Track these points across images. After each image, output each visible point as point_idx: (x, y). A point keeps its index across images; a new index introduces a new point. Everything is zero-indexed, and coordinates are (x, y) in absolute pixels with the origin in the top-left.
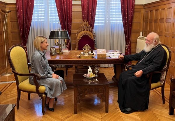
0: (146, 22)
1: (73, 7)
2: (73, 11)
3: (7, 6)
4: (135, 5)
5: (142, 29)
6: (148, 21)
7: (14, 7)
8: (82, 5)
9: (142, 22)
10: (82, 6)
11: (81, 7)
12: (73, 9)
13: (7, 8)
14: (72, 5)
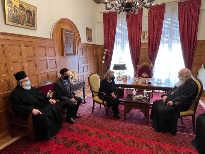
1: (142, 45)
2: (141, 48)
3: (99, 47)
4: (196, 40)
7: (103, 47)
8: (148, 43)
11: (147, 44)
14: (141, 43)
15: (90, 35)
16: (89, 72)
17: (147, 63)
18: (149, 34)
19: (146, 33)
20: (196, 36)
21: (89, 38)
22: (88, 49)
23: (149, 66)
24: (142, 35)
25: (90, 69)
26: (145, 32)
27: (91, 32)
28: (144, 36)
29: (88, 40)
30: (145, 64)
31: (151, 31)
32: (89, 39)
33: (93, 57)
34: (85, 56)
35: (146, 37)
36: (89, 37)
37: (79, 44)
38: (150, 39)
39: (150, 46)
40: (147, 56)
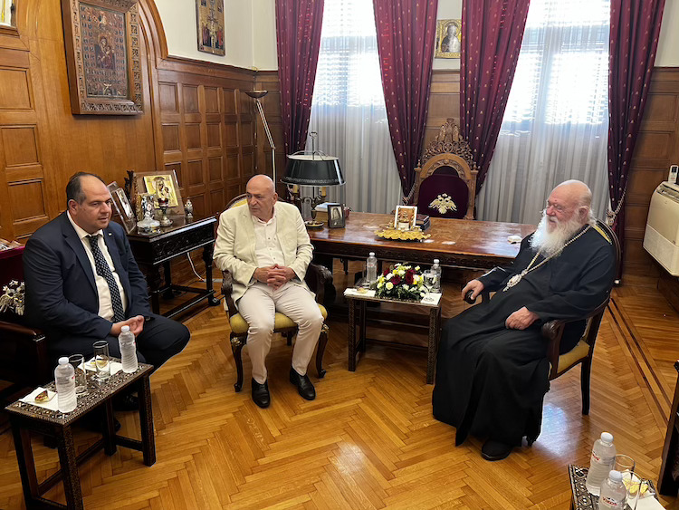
1: (435, 77)
2: (432, 90)
3: (258, 79)
4: (655, 69)
7: (274, 80)
8: (460, 72)
10: (461, 77)
11: (457, 77)
12: (433, 84)
13: (257, 84)
15: (215, 21)
17: (456, 158)
18: (465, 31)
19: (454, 29)
20: (652, 51)
21: (211, 39)
22: (201, 89)
23: (462, 169)
24: (440, 35)
26: (450, 23)
27: (220, 10)
28: (446, 40)
29: (206, 48)
30: (447, 161)
31: (474, 20)
32: (208, 43)
33: (227, 123)
34: (188, 118)
35: (455, 43)
36: (206, 31)
37: (159, 60)
38: (470, 53)
39: (466, 86)
40: (456, 129)
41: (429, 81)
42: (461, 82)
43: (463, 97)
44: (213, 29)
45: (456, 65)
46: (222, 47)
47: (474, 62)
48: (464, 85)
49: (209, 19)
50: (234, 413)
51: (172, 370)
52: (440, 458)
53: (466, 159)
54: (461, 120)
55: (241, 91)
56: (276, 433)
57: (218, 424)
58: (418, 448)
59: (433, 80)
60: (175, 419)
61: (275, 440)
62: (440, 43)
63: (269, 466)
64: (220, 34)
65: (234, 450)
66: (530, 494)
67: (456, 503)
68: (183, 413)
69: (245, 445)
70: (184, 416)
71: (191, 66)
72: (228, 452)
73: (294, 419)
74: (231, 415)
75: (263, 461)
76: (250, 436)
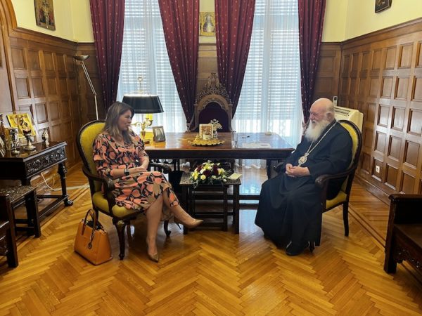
0: (344, 78)
2: (199, 56)
3: (78, 48)
5: (336, 92)
6: (349, 76)
7: (91, 49)
9: (337, 77)
12: (199, 52)
13: (78, 52)
15: (48, 6)
16: (52, 123)
17: (219, 97)
21: (44, 17)
22: (40, 52)
23: (223, 104)
25: (55, 116)
26: (207, 14)
28: (206, 25)
29: (42, 24)
30: (213, 99)
31: (223, 13)
32: (43, 20)
33: (60, 78)
34: (33, 74)
36: (42, 12)
37: (10, 30)
38: (222, 32)
39: (221, 52)
40: (218, 79)
41: (197, 51)
42: (217, 50)
43: (219, 60)
44: (46, 11)
45: (213, 40)
46: (53, 25)
47: (225, 38)
48: (219, 52)
49: (43, 4)
50: (115, 276)
51: (54, 254)
52: (264, 277)
53: (225, 97)
54: (219, 74)
55: (68, 56)
56: (151, 283)
57: (105, 286)
58: (248, 274)
59: (200, 49)
60: (71, 288)
61: (153, 288)
62: (202, 26)
63: (156, 307)
64: (51, 14)
65: (125, 301)
66: (323, 287)
67: (285, 302)
68: (75, 283)
69: (132, 295)
70: (77, 285)
71: (33, 36)
72: (121, 303)
73: (160, 271)
74: (112, 278)
75: (150, 304)
76: (133, 288)
